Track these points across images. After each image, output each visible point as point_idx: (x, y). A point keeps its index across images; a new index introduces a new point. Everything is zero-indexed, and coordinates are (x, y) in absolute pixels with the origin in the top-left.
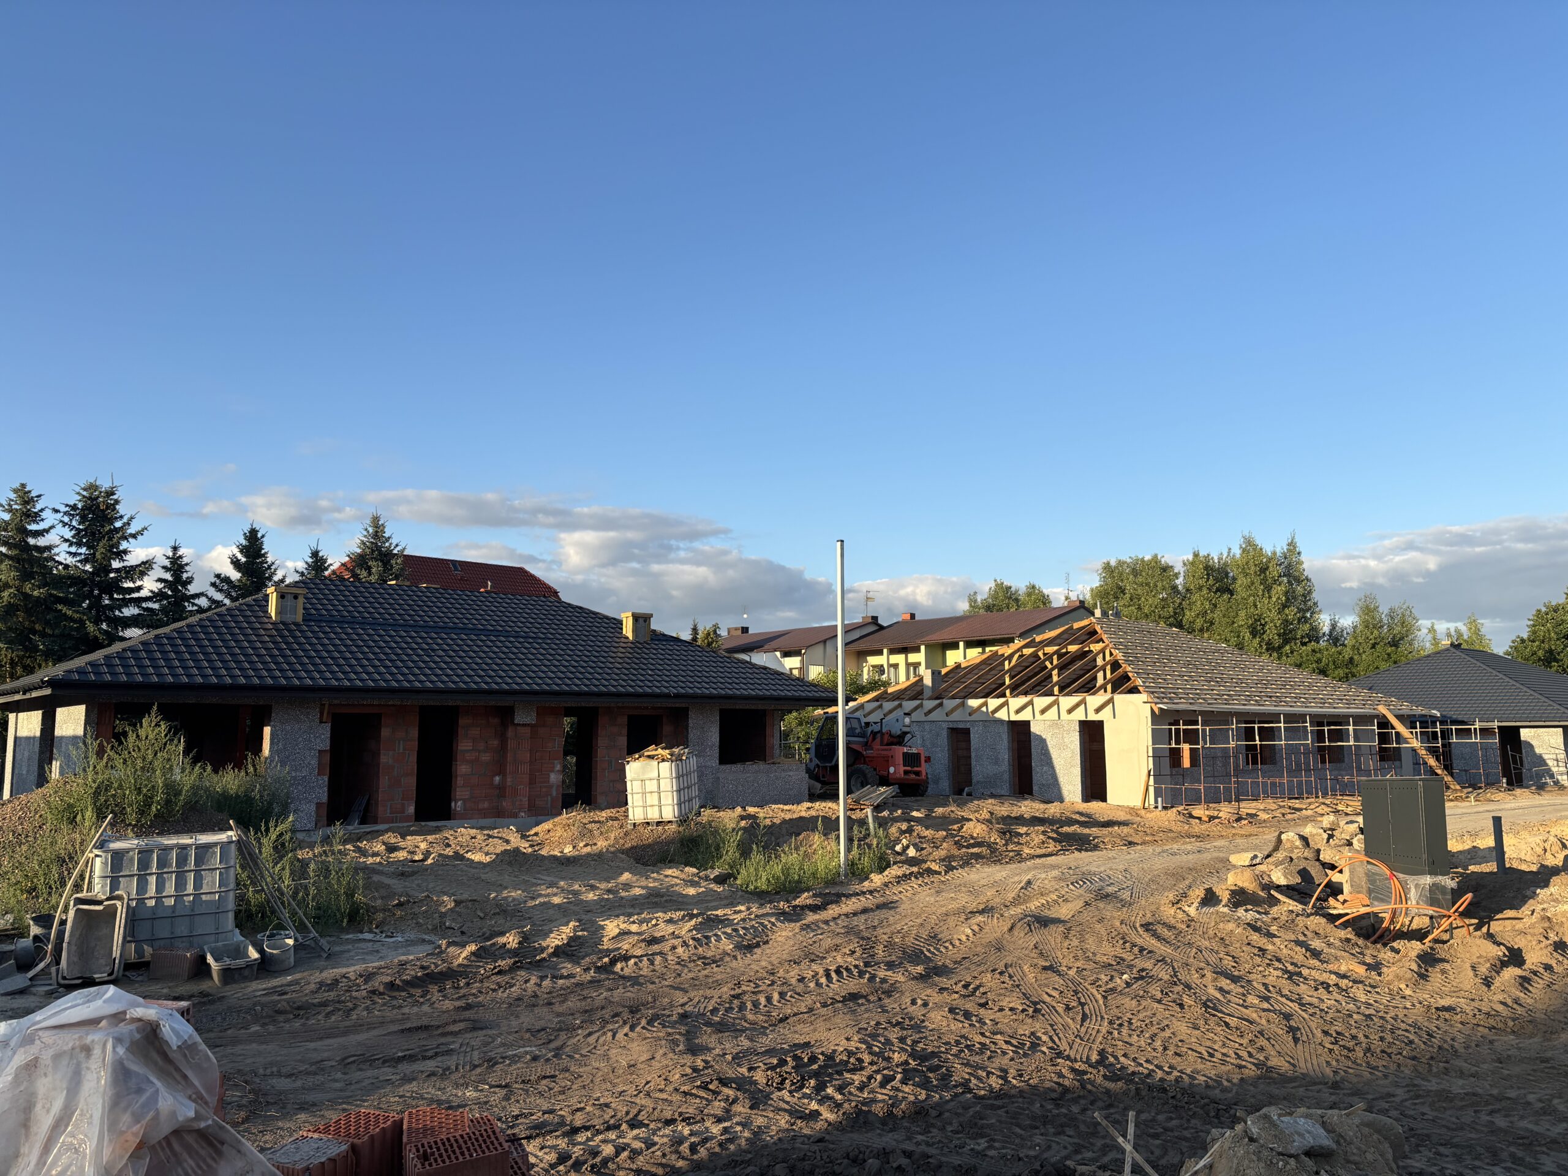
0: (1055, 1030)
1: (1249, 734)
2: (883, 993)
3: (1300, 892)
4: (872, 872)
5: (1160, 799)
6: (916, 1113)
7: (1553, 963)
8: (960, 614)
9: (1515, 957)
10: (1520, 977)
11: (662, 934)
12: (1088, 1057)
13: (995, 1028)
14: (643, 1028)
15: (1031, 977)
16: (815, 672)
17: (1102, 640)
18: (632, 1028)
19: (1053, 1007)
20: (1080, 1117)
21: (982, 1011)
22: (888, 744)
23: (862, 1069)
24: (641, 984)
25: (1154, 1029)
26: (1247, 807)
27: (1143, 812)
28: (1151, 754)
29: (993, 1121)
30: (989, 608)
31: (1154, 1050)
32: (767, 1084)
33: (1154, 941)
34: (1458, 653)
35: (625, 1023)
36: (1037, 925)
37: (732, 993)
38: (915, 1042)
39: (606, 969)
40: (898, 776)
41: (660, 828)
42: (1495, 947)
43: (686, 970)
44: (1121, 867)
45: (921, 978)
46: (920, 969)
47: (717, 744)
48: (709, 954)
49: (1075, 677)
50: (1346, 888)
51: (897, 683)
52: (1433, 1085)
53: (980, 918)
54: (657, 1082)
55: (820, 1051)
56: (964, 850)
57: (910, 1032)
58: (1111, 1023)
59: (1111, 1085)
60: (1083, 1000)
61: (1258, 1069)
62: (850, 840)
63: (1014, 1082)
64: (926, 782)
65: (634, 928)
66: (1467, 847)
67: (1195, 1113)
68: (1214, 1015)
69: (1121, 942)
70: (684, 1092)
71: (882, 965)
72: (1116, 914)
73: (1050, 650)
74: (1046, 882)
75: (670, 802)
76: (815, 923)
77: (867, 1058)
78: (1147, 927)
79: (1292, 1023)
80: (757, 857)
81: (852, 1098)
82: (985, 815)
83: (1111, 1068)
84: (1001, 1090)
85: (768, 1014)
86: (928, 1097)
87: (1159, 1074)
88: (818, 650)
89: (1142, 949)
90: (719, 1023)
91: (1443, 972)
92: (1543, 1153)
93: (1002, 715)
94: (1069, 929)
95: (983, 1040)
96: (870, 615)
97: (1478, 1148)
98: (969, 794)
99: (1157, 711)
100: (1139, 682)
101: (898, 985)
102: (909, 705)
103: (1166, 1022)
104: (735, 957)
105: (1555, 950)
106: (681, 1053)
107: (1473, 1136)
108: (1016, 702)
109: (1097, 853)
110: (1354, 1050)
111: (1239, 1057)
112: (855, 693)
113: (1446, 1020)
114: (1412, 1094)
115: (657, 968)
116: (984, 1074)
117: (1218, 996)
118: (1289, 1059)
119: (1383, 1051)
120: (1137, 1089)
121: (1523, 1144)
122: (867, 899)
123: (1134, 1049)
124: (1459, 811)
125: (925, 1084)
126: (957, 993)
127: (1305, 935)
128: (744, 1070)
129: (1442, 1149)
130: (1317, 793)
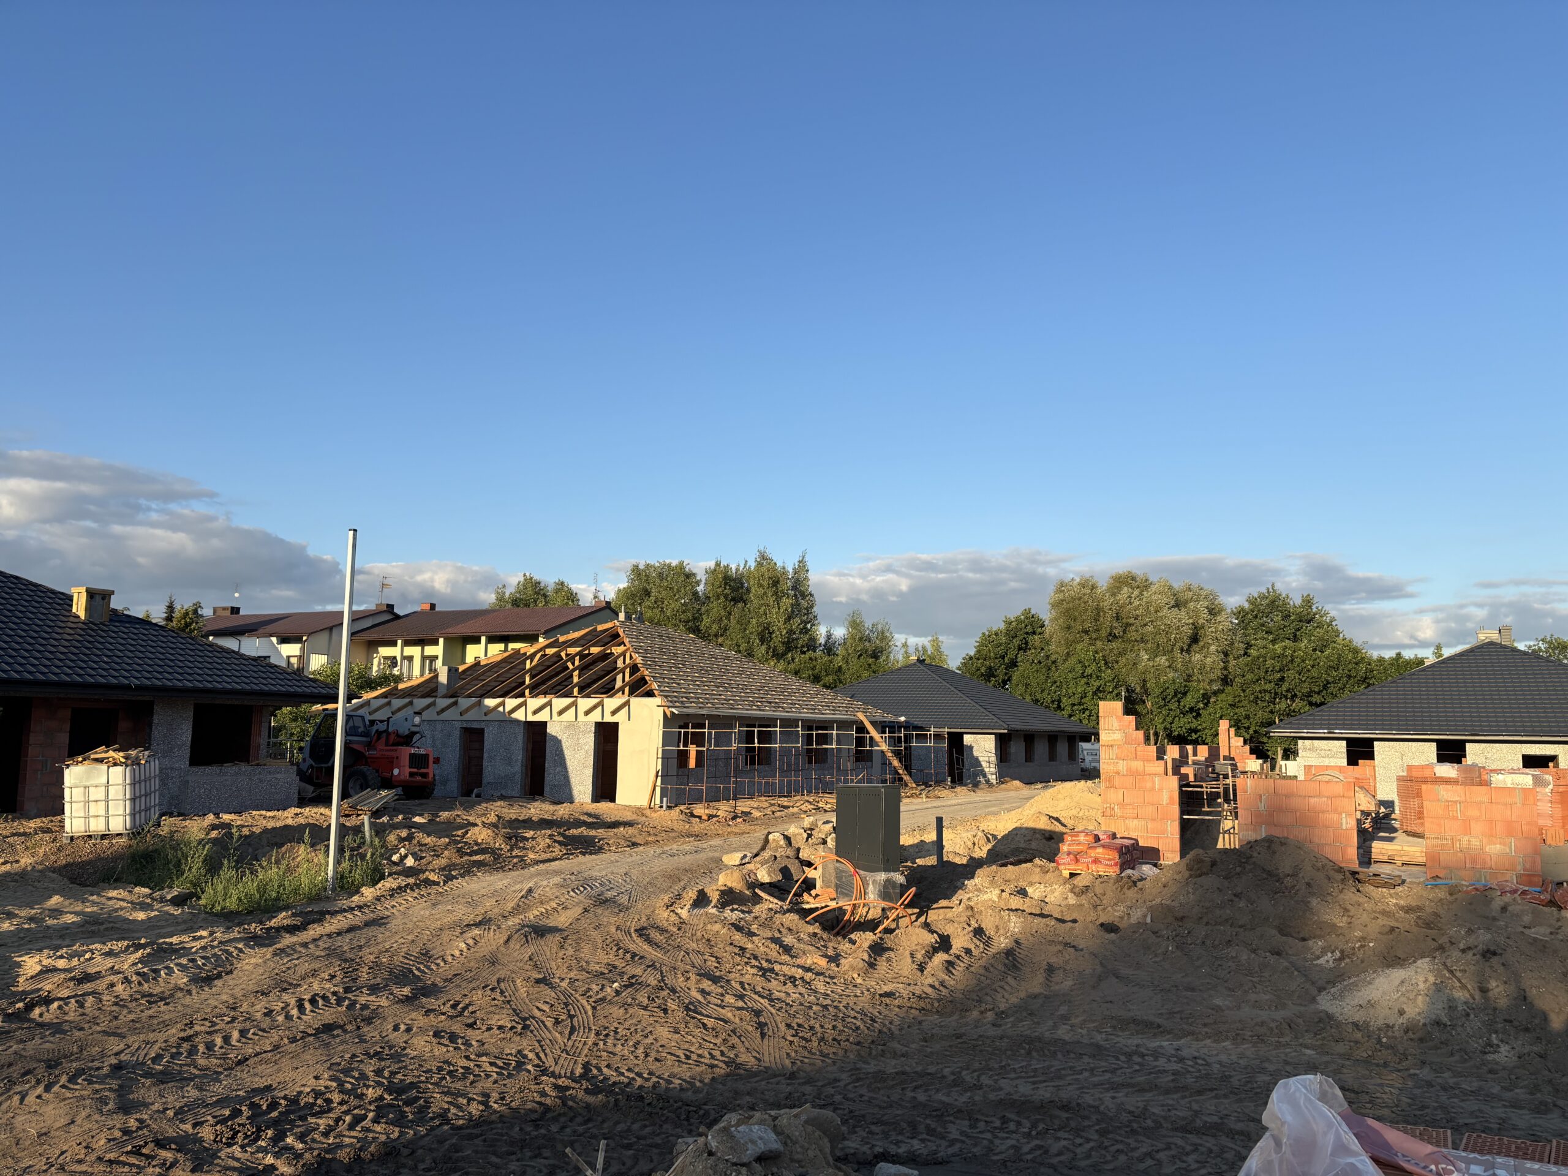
0: (541, 1046)
1: (749, 737)
2: (363, 1020)
3: (778, 889)
4: (363, 885)
5: (665, 799)
6: (388, 1154)
7: (972, 947)
8: (485, 607)
9: (944, 943)
10: (947, 961)
11: (98, 969)
12: (572, 1072)
13: (481, 1050)
14: (63, 1087)
15: (522, 991)
16: (317, 662)
17: (623, 643)
18: (47, 1089)
19: (543, 1022)
20: (558, 1137)
21: (469, 1032)
22: (393, 745)
23: (330, 1110)
24: (64, 1032)
25: (638, 1037)
26: (743, 805)
27: (648, 812)
28: (660, 755)
29: (469, 1152)
30: (516, 603)
31: (636, 1057)
32: (215, 1141)
33: (646, 947)
34: (922, 667)
35: (38, 1082)
36: (533, 935)
37: (182, 1035)
38: (393, 1074)
39: (20, 1017)
40: (402, 778)
41: (106, 842)
42: (930, 935)
43: (125, 1011)
44: (623, 871)
45: (407, 1000)
46: (406, 991)
47: (189, 743)
48: (157, 990)
49: (595, 677)
50: (819, 884)
51: (410, 678)
52: (872, 1067)
53: (476, 931)
54: (77, 1152)
55: (282, 1094)
56: (466, 858)
57: (388, 1063)
58: (597, 1034)
59: (590, 1099)
60: (572, 1013)
61: (728, 1067)
62: (340, 850)
63: (496, 1106)
64: (433, 784)
65: (61, 964)
66: (916, 841)
67: (667, 1118)
68: (694, 1018)
69: (615, 949)
70: (110, 1161)
71: (364, 990)
72: (613, 920)
73: (572, 650)
74: (547, 889)
75: (121, 812)
76: (292, 947)
77: (336, 1097)
78: (641, 932)
79: (762, 1019)
80: (227, 872)
81: (315, 1145)
82: (492, 818)
83: (594, 1081)
84: (481, 1117)
85: (224, 1057)
86: (401, 1133)
87: (639, 1081)
88: (323, 637)
89: (634, 955)
90: (161, 1072)
91: (889, 960)
92: (951, 1122)
93: (519, 715)
94: (565, 939)
95: (467, 1063)
96: (385, 602)
97: (902, 1124)
98: (478, 796)
99: (669, 714)
100: (655, 686)
101: (380, 1010)
102: (420, 703)
103: (650, 1029)
104: (189, 992)
105: (975, 936)
106: (111, 1113)
107: (899, 1112)
108: (534, 703)
109: (600, 856)
110: (811, 1041)
111: (712, 1057)
112: (361, 688)
113: (887, 1005)
114: (854, 1077)
115: (87, 1011)
116: (465, 1101)
117: (700, 997)
118: (755, 1054)
119: (834, 1039)
120: (616, 1100)
121: (937, 1116)
122: (355, 915)
123: (617, 1058)
124: (914, 807)
125: (400, 1121)
126: (444, 1014)
127: (780, 932)
128: (188, 1127)
129: (873, 1128)
130: (803, 791)
